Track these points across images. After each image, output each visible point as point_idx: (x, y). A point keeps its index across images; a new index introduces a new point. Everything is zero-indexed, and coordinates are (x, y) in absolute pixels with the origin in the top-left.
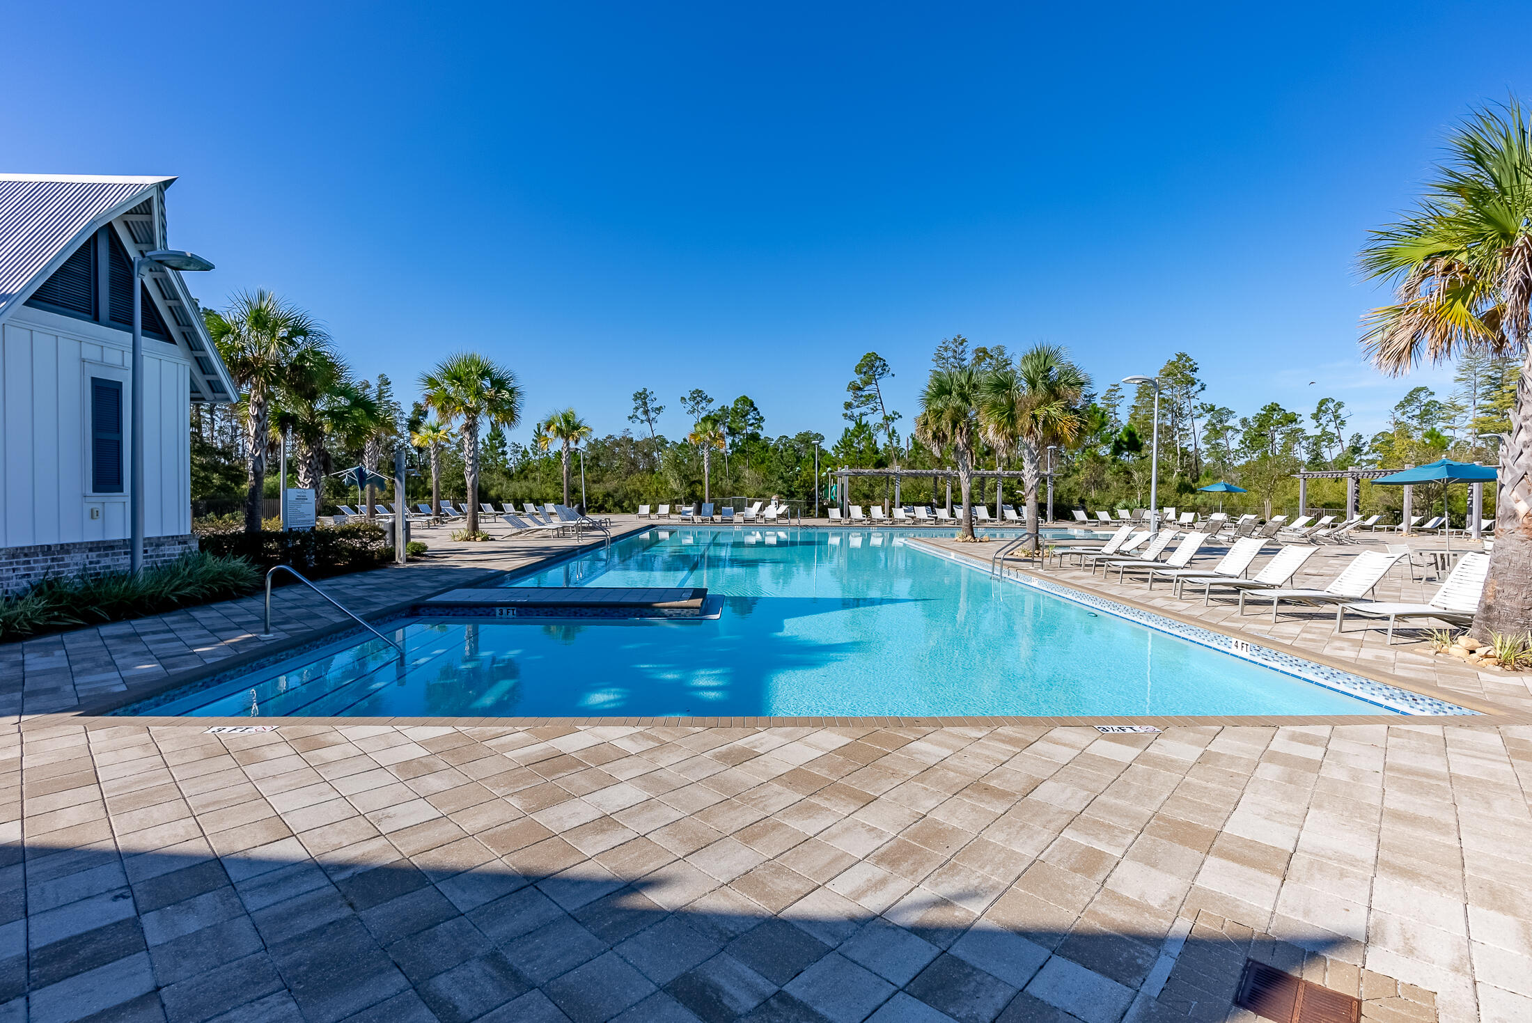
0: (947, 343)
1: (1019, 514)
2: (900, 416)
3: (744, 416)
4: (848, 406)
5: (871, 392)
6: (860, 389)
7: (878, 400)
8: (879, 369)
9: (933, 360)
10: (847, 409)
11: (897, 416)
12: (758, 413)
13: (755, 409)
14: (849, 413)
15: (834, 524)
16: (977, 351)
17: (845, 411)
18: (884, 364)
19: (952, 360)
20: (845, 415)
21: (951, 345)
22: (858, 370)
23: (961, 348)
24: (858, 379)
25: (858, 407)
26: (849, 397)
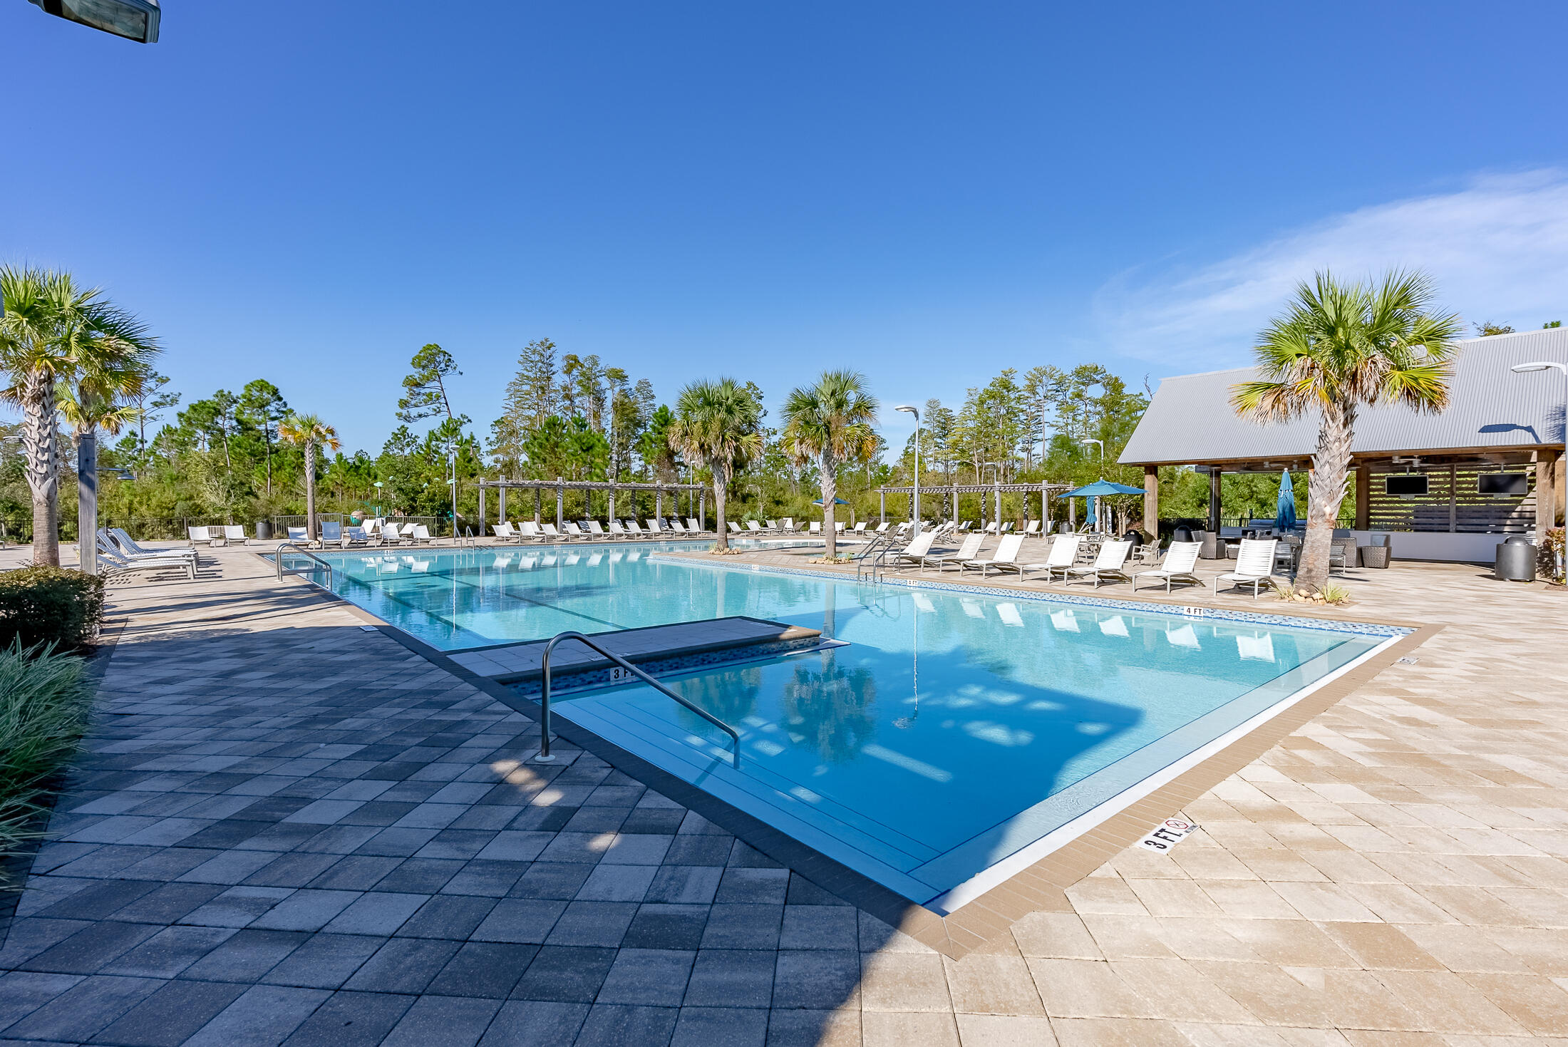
0: (535, 346)
1: (686, 526)
2: (470, 421)
3: (262, 406)
4: (404, 404)
5: (433, 390)
6: (418, 385)
7: (443, 401)
8: (443, 365)
9: (519, 362)
10: (402, 408)
11: (466, 420)
12: (285, 404)
13: (280, 399)
14: (404, 412)
15: (501, 543)
16: (568, 358)
17: (399, 410)
18: (450, 359)
19: (540, 364)
20: (399, 415)
21: (539, 348)
22: (416, 362)
23: (549, 352)
24: (416, 373)
25: (416, 406)
26: (404, 393)
